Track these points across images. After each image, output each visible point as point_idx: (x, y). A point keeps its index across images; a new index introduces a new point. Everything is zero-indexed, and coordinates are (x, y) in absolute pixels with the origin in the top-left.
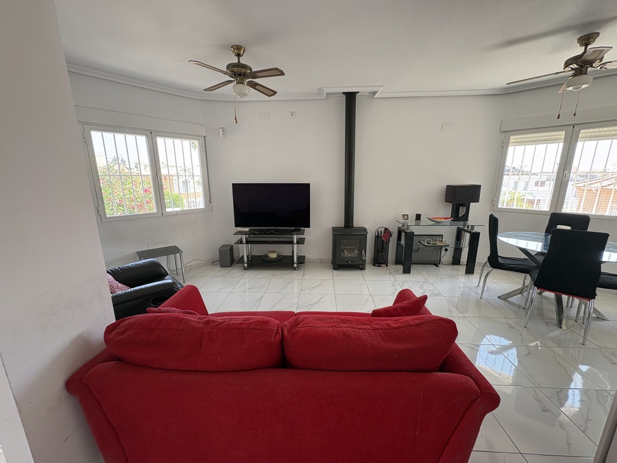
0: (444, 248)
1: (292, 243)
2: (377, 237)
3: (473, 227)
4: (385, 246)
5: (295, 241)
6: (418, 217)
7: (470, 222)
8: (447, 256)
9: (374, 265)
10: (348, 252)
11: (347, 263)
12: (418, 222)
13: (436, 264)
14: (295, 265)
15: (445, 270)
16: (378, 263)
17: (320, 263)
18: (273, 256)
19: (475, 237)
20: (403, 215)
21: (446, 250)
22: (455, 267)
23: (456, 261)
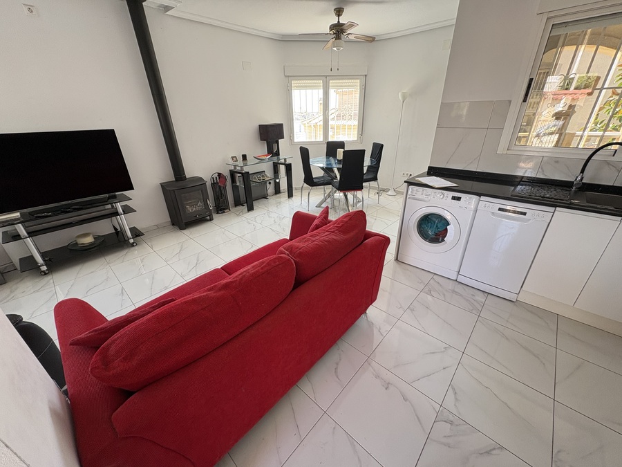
0: (268, 182)
1: (116, 214)
2: (213, 184)
3: (285, 159)
4: (223, 192)
5: (120, 211)
6: (244, 157)
7: (282, 156)
8: (270, 189)
9: (218, 213)
10: (191, 206)
11: (195, 219)
12: (245, 162)
13: (265, 197)
14: (132, 241)
15: (272, 200)
16: (221, 210)
17: (159, 229)
18: (89, 240)
19: (289, 168)
20: (232, 157)
21: (270, 183)
22: (278, 195)
23: (277, 191)
